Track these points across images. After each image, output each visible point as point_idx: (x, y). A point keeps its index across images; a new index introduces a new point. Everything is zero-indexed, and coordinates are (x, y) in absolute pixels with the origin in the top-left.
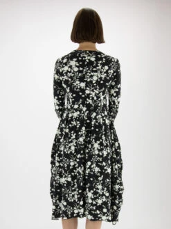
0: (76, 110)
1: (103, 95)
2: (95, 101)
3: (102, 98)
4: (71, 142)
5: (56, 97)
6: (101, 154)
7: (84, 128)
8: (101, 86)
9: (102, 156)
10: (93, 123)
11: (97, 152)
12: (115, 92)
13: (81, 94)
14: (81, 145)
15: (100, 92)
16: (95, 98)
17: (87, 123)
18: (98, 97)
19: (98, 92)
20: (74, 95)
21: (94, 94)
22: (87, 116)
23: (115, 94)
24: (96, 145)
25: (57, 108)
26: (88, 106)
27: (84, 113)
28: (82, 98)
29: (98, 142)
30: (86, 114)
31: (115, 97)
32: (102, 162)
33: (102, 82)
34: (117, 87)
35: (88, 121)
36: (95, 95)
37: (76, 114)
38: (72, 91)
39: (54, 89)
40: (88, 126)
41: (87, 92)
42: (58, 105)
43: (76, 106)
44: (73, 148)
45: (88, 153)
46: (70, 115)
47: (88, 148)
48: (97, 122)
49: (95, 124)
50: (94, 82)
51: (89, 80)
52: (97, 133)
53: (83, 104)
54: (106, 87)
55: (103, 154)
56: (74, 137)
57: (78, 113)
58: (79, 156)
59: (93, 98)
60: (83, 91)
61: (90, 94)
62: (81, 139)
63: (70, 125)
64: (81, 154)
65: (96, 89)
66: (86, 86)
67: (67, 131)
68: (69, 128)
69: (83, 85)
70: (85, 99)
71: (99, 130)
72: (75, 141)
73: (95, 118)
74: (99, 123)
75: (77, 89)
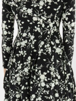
0: (24, 38)
1: (52, 22)
2: (44, 29)
3: (51, 25)
4: (17, 73)
5: (5, 22)
6: (48, 86)
7: (29, 58)
8: (49, 12)
9: (49, 89)
10: (40, 52)
11: (43, 84)
12: (67, 16)
13: (28, 21)
14: (26, 76)
15: (48, 19)
16: (43, 26)
17: (33, 53)
18: (47, 25)
19: (45, 19)
20: (23, 23)
21: (41, 21)
22: (34, 45)
23: (67, 19)
24: (43, 77)
25: (5, 33)
26: (37, 34)
27: (31, 42)
28: (30, 26)
29: (45, 73)
30: (33, 43)
31: (67, 22)
32: (49, 96)
33: (49, 7)
34: (68, 11)
35: (35, 51)
36: (43, 22)
37: (23, 43)
38: (20, 18)
39: (3, 13)
40: (35, 55)
41: (35, 19)
42: (7, 30)
43: (25, 35)
44: (19, 79)
45: (32, 85)
46: (18, 44)
47: (33, 79)
48: (44, 51)
49: (42, 54)
50: (41, 8)
51: (35, 6)
52: (45, 64)
53: (32, 32)
54: (54, 13)
55: (51, 87)
56: (20, 67)
57: (26, 41)
58: (23, 88)
59: (41, 26)
60: (30, 18)
61: (37, 21)
62: (26, 70)
63: (17, 55)
64: (26, 86)
65: (43, 15)
66: (34, 13)
67: (14, 60)
68: (16, 58)
69: (30, 11)
70: (33, 27)
71: (47, 61)
72: (20, 72)
73: (43, 47)
74: (47, 53)
75: (24, 15)
